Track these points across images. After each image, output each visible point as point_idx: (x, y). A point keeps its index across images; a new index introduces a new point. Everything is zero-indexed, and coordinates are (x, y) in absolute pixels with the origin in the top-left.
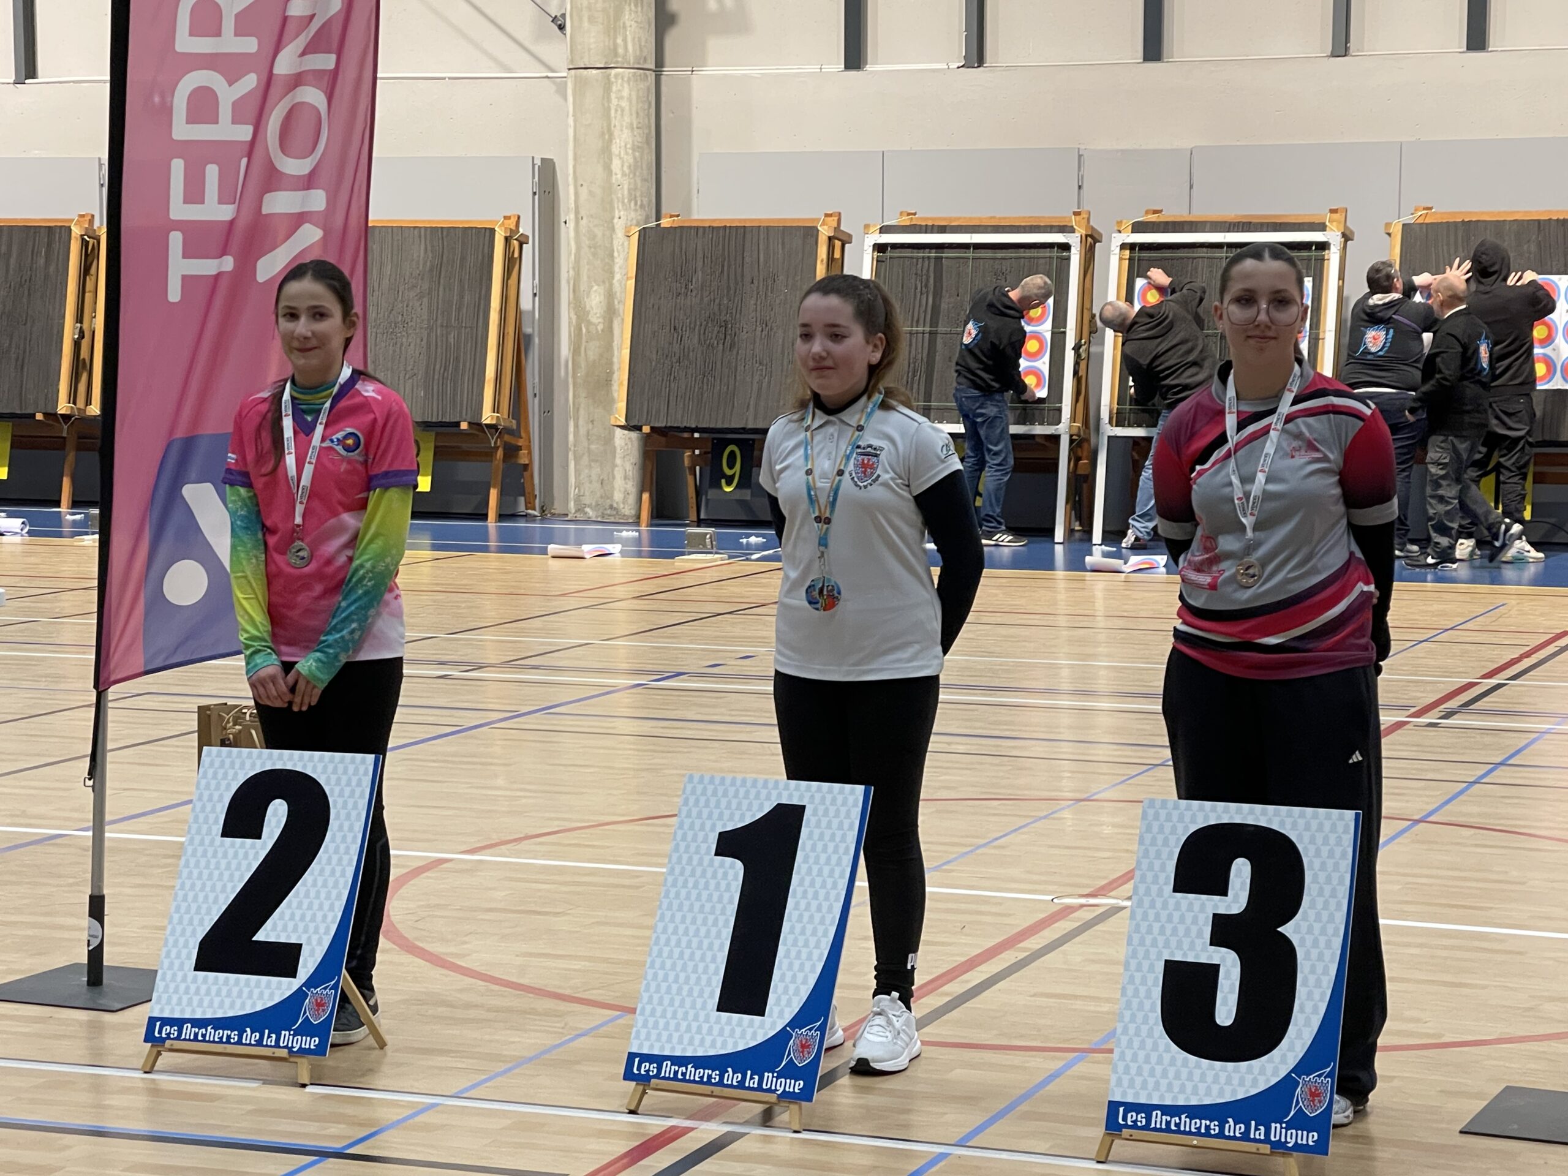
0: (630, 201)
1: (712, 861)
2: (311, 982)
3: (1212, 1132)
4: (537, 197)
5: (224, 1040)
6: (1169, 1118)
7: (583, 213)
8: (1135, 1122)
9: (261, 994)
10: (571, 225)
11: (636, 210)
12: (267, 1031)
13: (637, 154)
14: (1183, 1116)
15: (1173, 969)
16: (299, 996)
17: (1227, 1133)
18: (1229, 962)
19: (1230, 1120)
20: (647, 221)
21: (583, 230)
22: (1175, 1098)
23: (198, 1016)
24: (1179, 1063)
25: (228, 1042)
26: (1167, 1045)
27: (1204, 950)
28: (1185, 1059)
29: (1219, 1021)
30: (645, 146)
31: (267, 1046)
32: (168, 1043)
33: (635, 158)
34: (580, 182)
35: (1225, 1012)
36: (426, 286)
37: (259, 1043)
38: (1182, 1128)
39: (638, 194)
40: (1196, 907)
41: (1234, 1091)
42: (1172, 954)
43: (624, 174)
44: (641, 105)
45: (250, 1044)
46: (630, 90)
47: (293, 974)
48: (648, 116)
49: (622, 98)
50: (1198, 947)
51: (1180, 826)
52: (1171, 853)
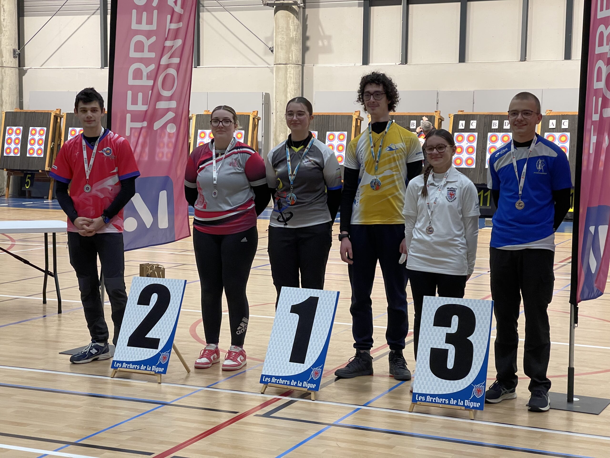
1: (289, 314)
2: (163, 350)
3: (446, 403)
6: (432, 398)
8: (421, 399)
9: (146, 354)
12: (148, 366)
14: (437, 398)
15: (433, 351)
16: (158, 355)
17: (451, 403)
18: (451, 349)
19: (452, 399)
22: (434, 392)
23: (127, 360)
25: (136, 369)
26: (431, 374)
28: (437, 379)
29: (448, 367)
31: (148, 370)
32: (119, 369)
35: (450, 364)
38: (436, 401)
40: (441, 331)
41: (453, 390)
42: (433, 346)
45: (143, 370)
47: (157, 348)
50: (442, 343)
51: (435, 305)
52: (433, 313)
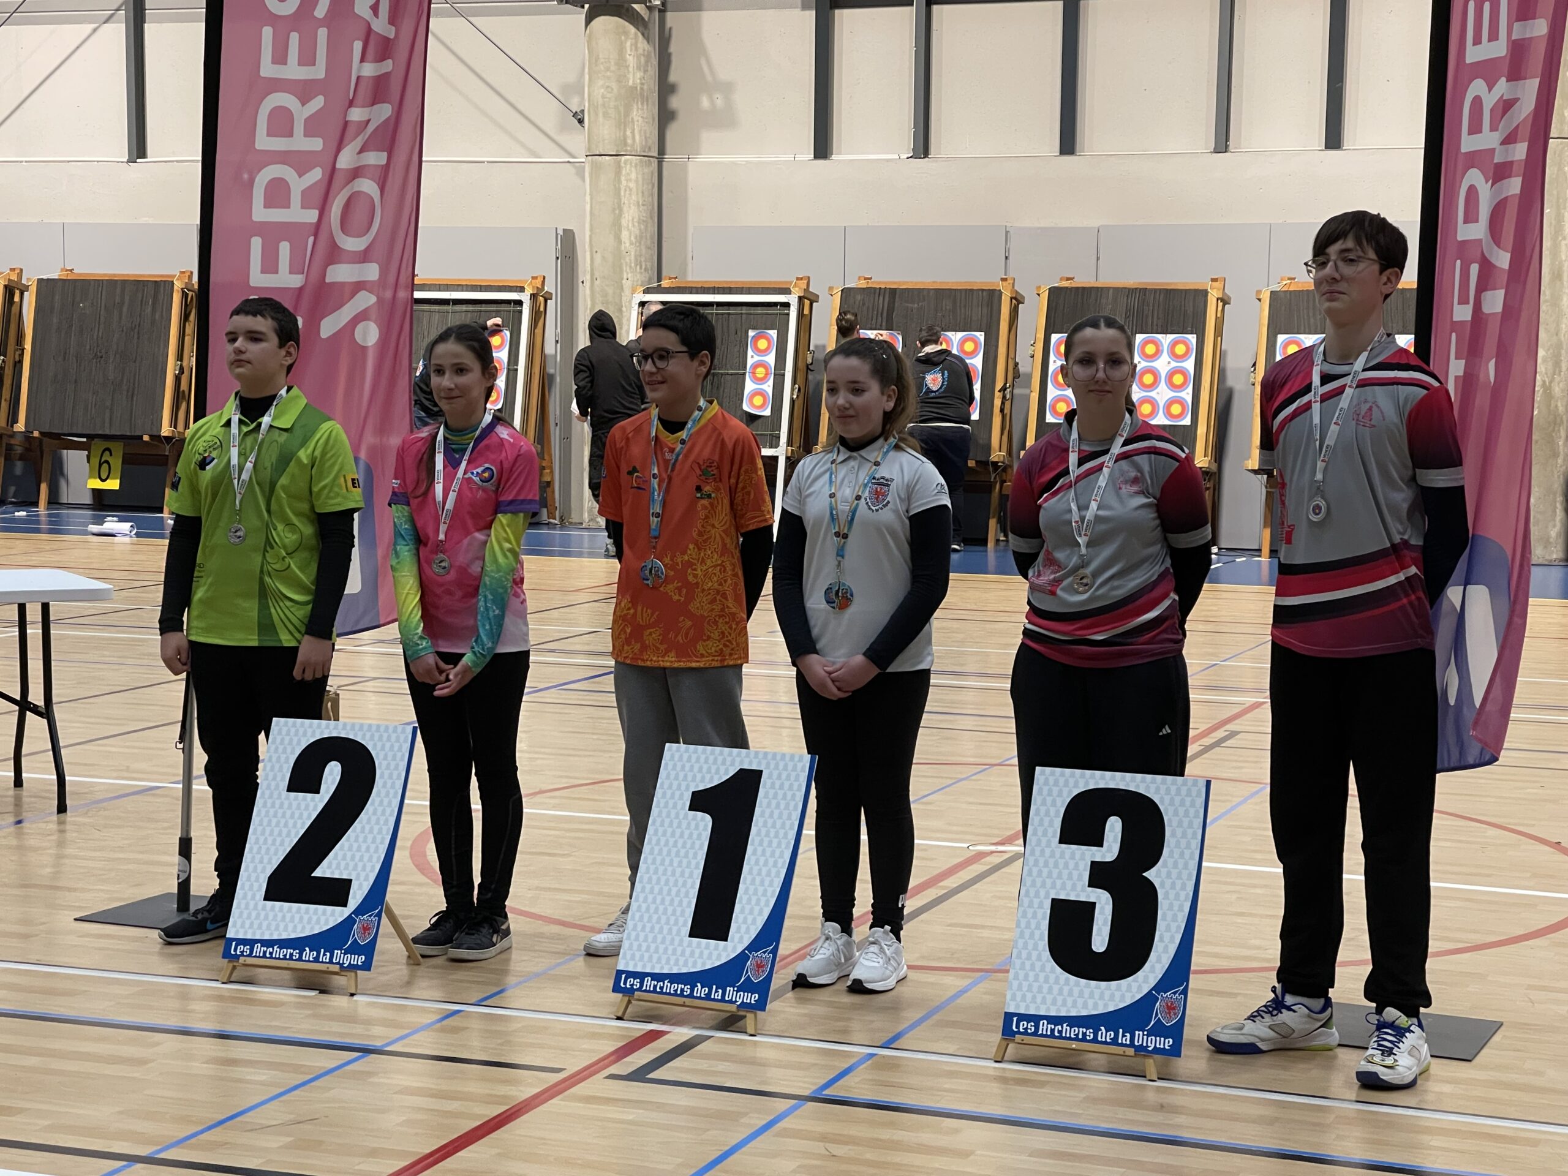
0: (636, 265)
1: (685, 815)
3: (1088, 1038)
4: (559, 261)
7: (597, 275)
8: (1027, 1029)
10: (587, 283)
11: (641, 273)
13: (642, 227)
17: (1099, 1039)
18: (1103, 901)
20: (650, 282)
21: (597, 287)
22: (1059, 1010)
24: (1062, 982)
26: (1052, 966)
27: (1083, 890)
28: (1066, 978)
30: (649, 220)
32: (241, 959)
33: (641, 230)
34: (595, 249)
38: (1064, 1035)
39: (643, 260)
40: (1078, 856)
41: (1106, 1005)
42: (1057, 893)
43: (631, 243)
46: (637, 173)
47: (344, 904)
48: (652, 196)
49: (630, 180)
50: (1079, 888)
51: (1065, 791)
52: (1058, 811)
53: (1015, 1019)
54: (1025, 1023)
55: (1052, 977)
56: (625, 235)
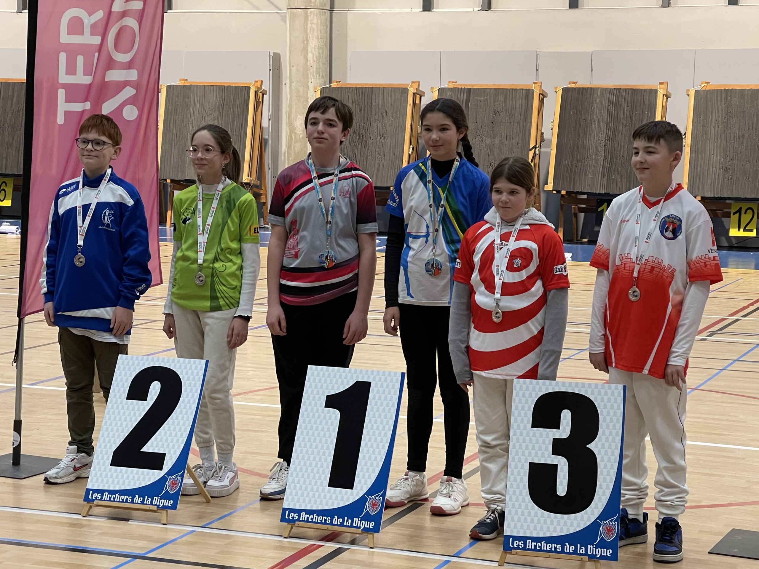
0: (316, 74)
1: (323, 410)
2: (171, 472)
3: (558, 550)
4: (271, 71)
5: (125, 501)
6: (535, 544)
7: (293, 80)
8: (519, 545)
9: (144, 478)
10: (288, 85)
11: (320, 79)
12: (146, 497)
13: (320, 51)
14: (543, 543)
15: (533, 467)
16: (163, 479)
17: (565, 551)
18: (562, 463)
19: (567, 544)
20: (324, 84)
21: (293, 88)
22: (538, 533)
23: (111, 489)
24: (539, 515)
25: (126, 502)
26: (532, 506)
27: (549, 457)
28: (542, 513)
29: (558, 494)
30: (325, 48)
31: (146, 504)
32: (96, 502)
33: (319, 53)
34: (292, 65)
35: (562, 489)
36: (216, 115)
37: (142, 503)
38: (543, 549)
39: (321, 71)
40: (544, 436)
41: (568, 529)
42: (533, 459)
43: (314, 61)
44: (322, 27)
45: (138, 503)
46: (317, 20)
47: (161, 469)
48: (326, 32)
49: (313, 23)
50: (546, 456)
51: (534, 393)
52: (530, 407)
53: (511, 539)
54: (518, 542)
55: (533, 513)
56: (310, 56)
